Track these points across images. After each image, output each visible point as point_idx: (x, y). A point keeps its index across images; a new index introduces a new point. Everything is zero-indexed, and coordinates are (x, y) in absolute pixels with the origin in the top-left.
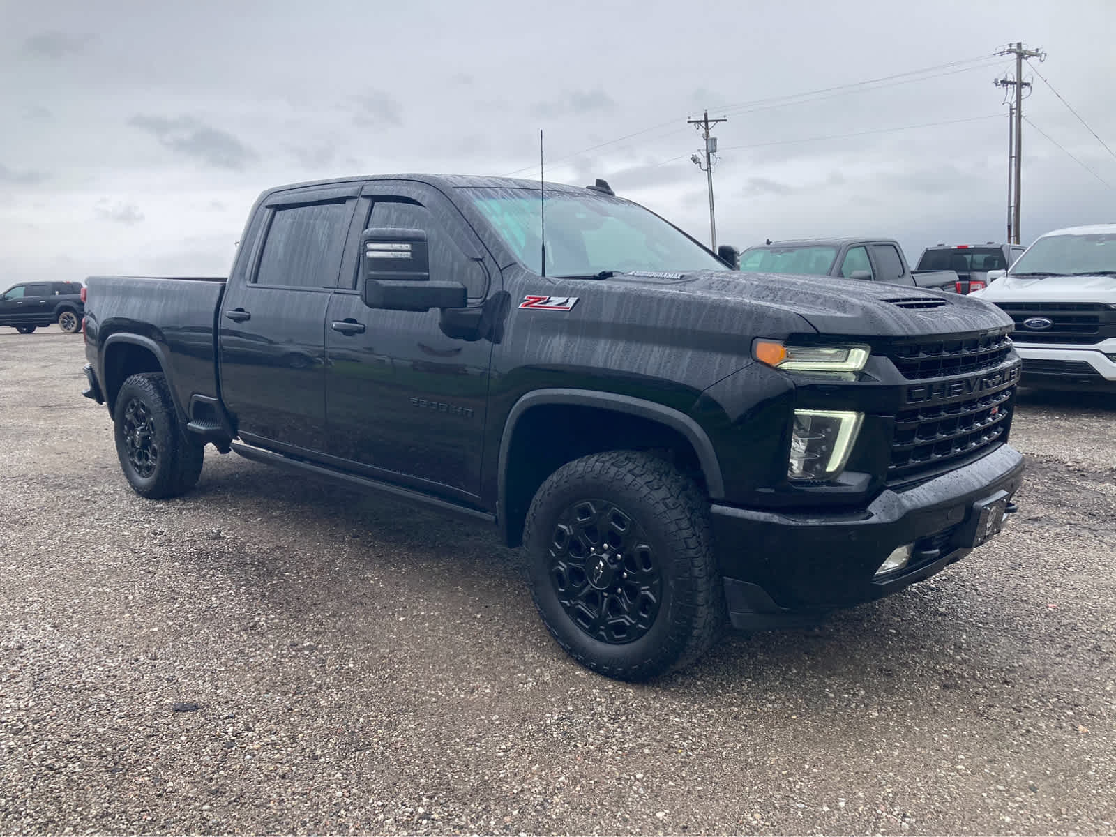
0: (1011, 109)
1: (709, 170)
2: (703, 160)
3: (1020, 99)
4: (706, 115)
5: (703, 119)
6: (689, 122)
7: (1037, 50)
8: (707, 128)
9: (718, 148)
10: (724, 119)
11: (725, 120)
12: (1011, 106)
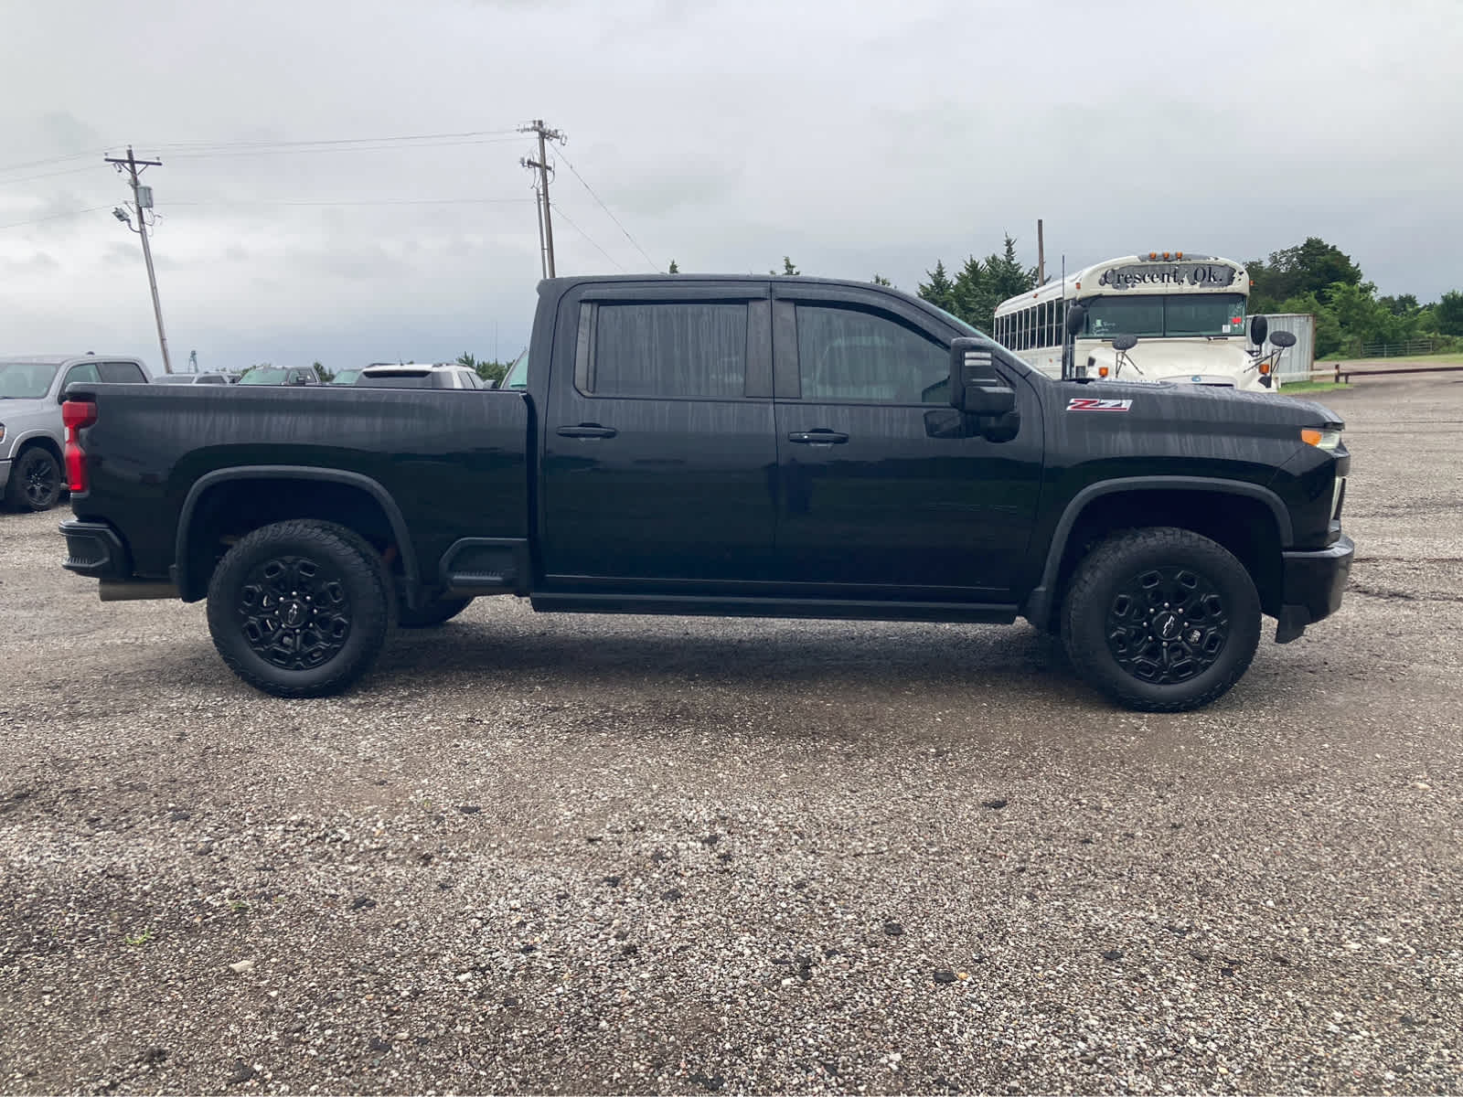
0: (538, 195)
1: (142, 232)
2: (134, 218)
3: (547, 185)
4: (130, 153)
5: (127, 158)
6: (107, 160)
7: (556, 131)
8: (133, 171)
9: (154, 202)
10: (156, 161)
11: (160, 164)
12: (538, 191)
